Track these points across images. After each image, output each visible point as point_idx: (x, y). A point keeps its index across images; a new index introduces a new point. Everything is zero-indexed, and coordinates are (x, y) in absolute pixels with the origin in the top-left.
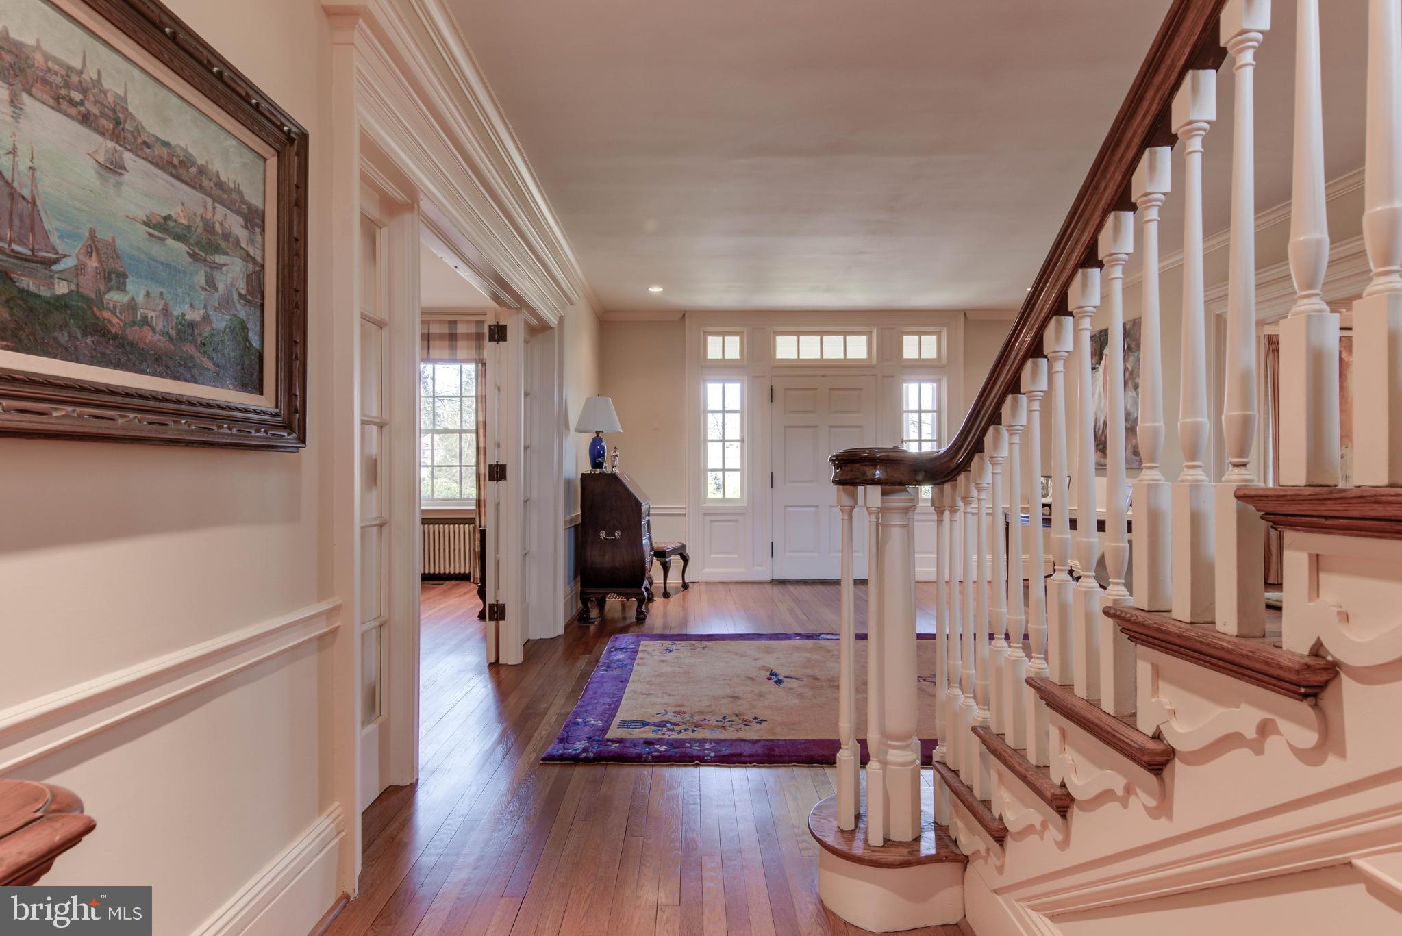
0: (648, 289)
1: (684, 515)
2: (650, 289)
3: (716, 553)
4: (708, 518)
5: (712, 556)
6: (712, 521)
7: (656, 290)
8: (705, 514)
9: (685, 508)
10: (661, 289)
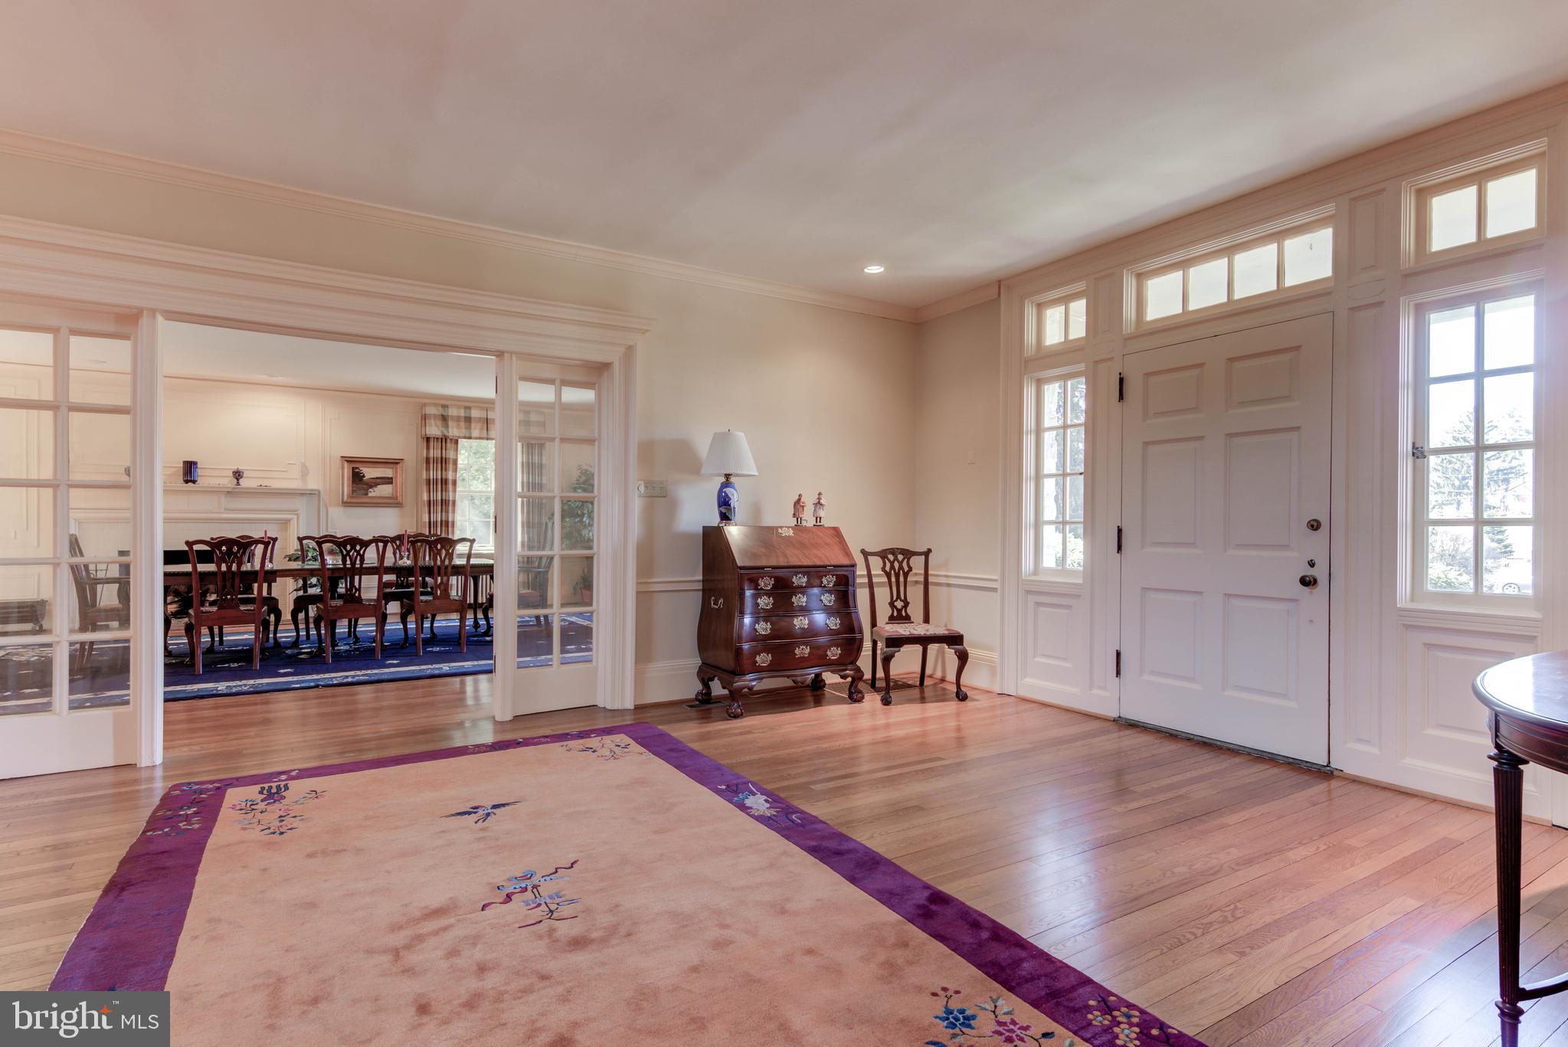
0: (863, 270)
1: (994, 590)
2: (866, 270)
3: (1043, 655)
4: (1032, 599)
5: (1038, 659)
6: (1038, 604)
7: (874, 270)
8: (1028, 592)
9: (996, 580)
10: (882, 269)
